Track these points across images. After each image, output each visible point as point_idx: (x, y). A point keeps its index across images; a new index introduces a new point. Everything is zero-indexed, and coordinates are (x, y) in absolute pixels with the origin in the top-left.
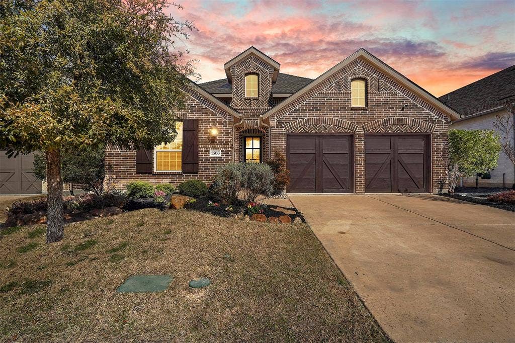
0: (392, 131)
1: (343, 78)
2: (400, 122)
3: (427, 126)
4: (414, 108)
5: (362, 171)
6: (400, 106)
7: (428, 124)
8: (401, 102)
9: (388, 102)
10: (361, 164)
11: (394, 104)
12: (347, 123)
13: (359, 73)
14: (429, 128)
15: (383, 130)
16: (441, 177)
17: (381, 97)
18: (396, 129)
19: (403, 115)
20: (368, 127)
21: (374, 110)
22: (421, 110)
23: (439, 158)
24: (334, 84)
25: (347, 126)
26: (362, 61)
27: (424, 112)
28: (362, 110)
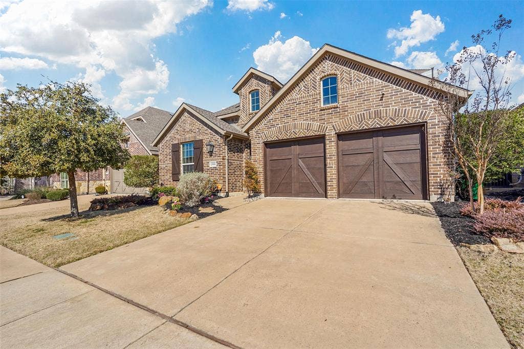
0: (367, 126)
1: (311, 79)
2: (378, 114)
3: (418, 115)
4: (397, 94)
5: (334, 174)
6: (378, 95)
7: (419, 111)
8: (380, 90)
9: (362, 93)
10: (332, 167)
11: (370, 94)
12: (315, 125)
13: (328, 69)
14: (421, 116)
15: (356, 127)
16: (440, 180)
17: (353, 90)
18: (374, 123)
19: (382, 105)
20: (339, 126)
21: (346, 106)
22: (407, 96)
23: (436, 154)
24: (303, 88)
25: (316, 129)
26: (331, 56)
27: (413, 97)
28: (332, 108)
